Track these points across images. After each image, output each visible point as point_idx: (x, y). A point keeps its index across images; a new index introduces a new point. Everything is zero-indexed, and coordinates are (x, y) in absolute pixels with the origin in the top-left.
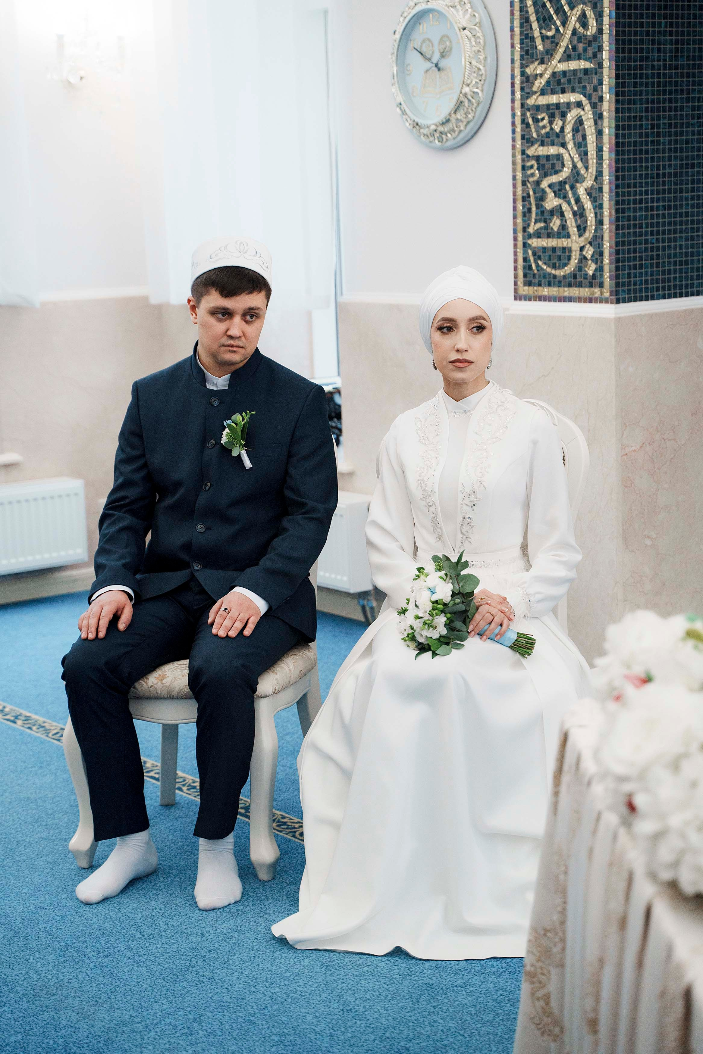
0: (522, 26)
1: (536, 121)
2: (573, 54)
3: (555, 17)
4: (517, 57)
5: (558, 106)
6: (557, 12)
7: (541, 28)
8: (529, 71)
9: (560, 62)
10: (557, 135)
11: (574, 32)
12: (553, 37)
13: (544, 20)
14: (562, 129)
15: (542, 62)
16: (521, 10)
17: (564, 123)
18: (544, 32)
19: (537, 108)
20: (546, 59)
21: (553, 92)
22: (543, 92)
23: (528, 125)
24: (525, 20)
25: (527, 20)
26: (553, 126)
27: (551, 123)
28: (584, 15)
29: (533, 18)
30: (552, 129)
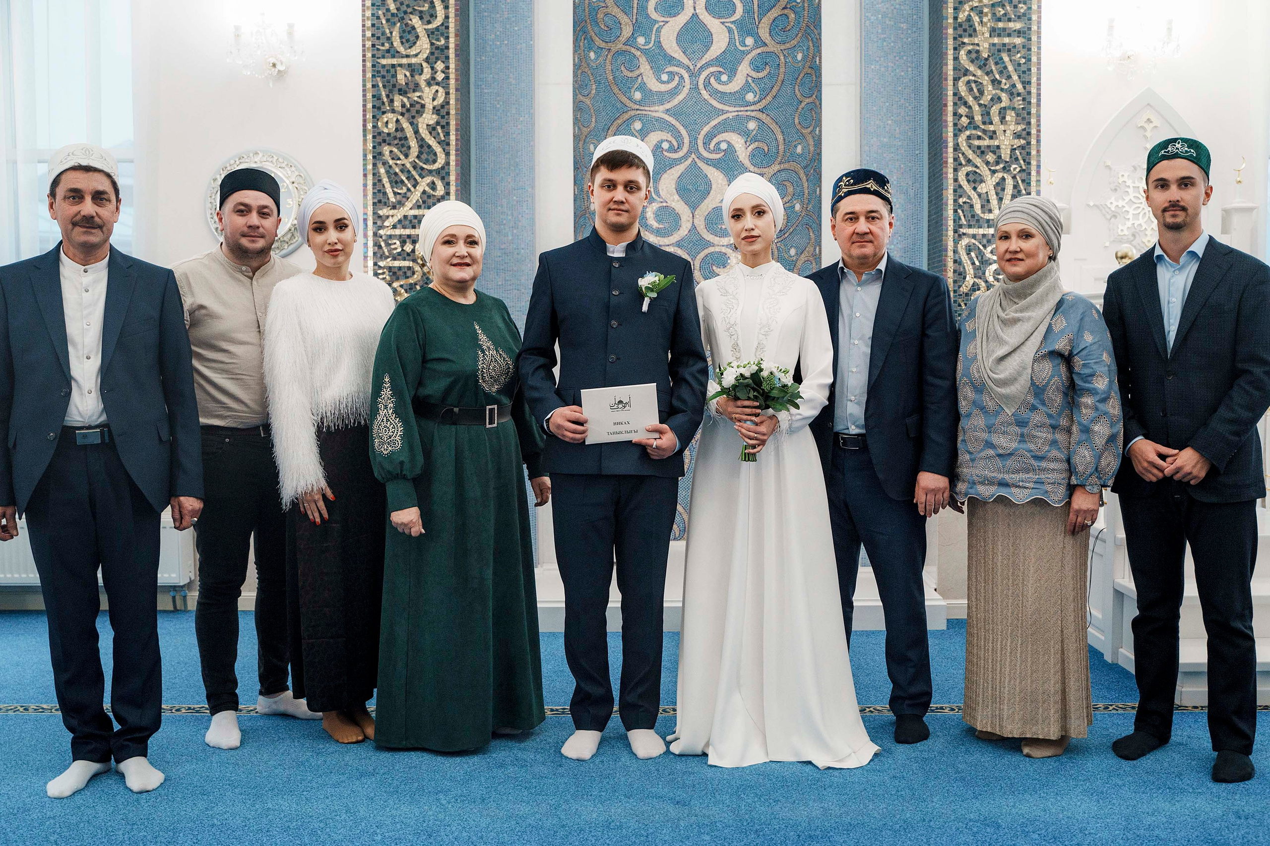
0: (374, 184)
1: (388, 245)
2: (423, 206)
3: (406, 181)
4: (370, 203)
5: (409, 236)
6: (408, 178)
7: (392, 187)
8: (381, 213)
9: (411, 209)
10: (408, 254)
11: (424, 192)
12: (405, 193)
13: (396, 182)
14: (413, 251)
15: (394, 208)
16: (374, 174)
17: (415, 247)
18: (395, 190)
19: (390, 237)
20: (397, 206)
21: (404, 227)
22: (394, 227)
23: (380, 247)
24: (378, 181)
25: (380, 181)
26: (404, 248)
27: (402, 246)
28: (433, 183)
29: (385, 180)
30: (403, 250)
